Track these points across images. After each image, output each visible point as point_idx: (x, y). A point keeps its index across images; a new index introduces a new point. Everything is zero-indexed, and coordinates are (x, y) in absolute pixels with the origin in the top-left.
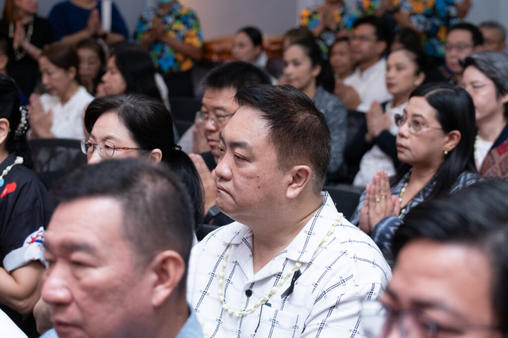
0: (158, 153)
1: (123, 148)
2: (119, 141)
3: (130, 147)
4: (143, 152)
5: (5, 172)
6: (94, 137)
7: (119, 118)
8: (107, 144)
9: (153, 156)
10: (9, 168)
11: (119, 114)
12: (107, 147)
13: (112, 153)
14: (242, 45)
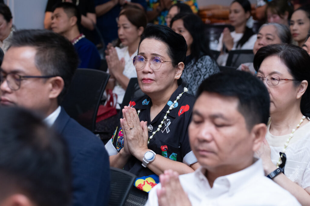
0: (306, 83)
1: (285, 80)
2: (282, 75)
3: (289, 79)
4: (296, 82)
5: (178, 98)
6: (262, 73)
7: (281, 60)
8: (273, 76)
9: (302, 85)
10: (181, 95)
11: (281, 57)
12: (273, 79)
13: (277, 83)
14: (236, 12)
